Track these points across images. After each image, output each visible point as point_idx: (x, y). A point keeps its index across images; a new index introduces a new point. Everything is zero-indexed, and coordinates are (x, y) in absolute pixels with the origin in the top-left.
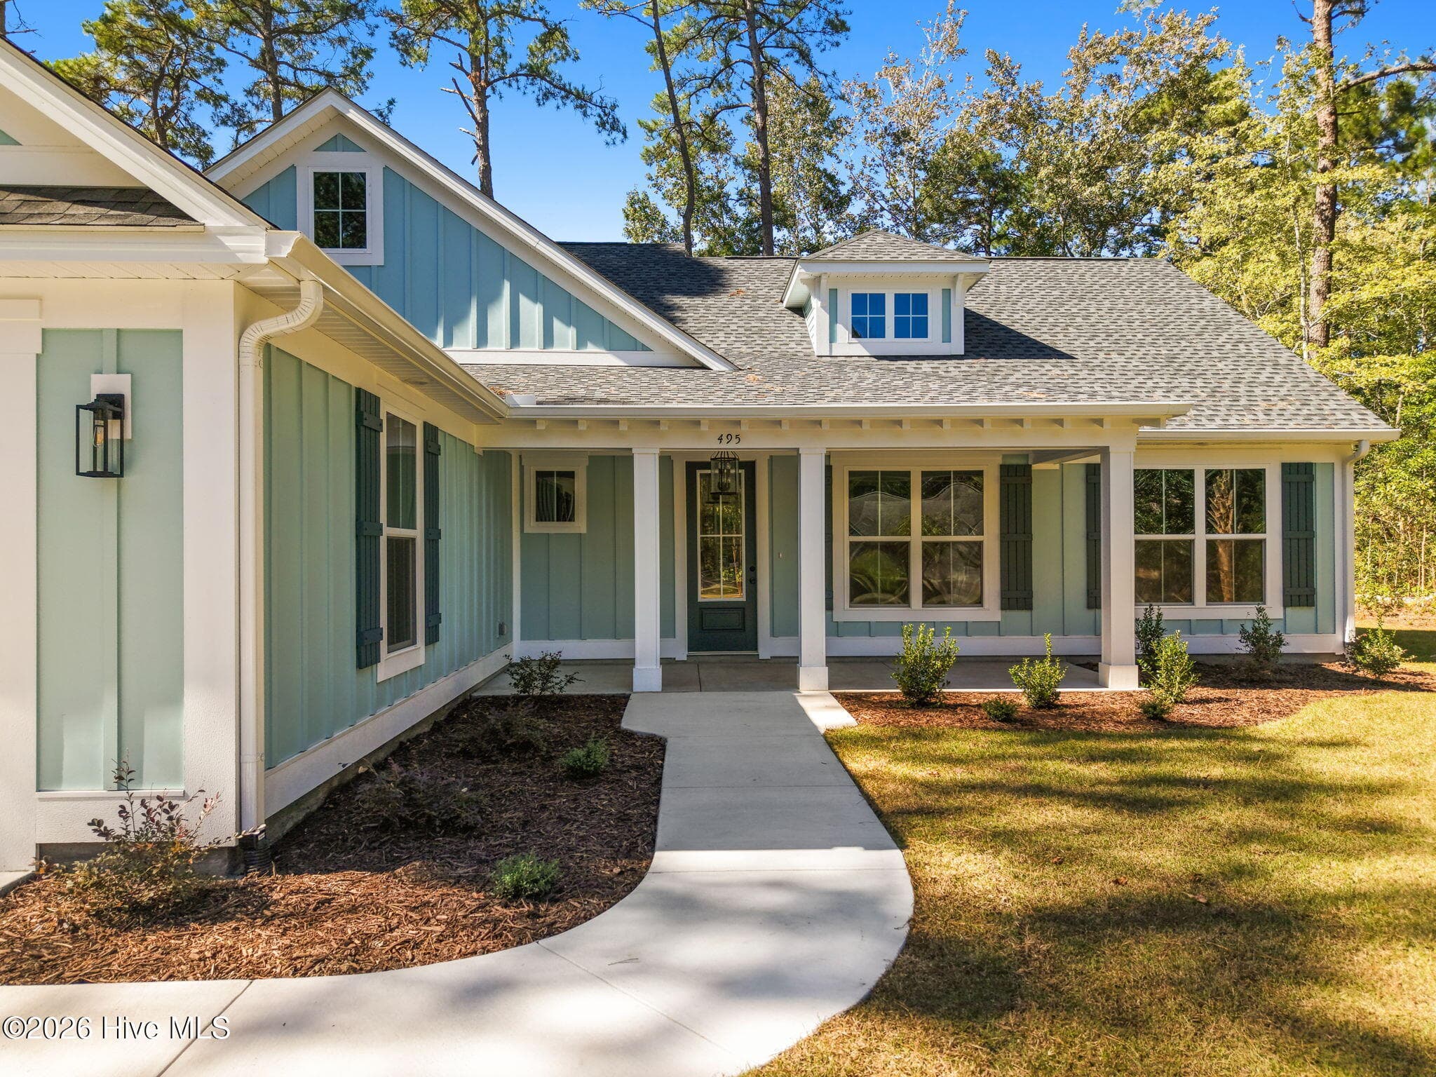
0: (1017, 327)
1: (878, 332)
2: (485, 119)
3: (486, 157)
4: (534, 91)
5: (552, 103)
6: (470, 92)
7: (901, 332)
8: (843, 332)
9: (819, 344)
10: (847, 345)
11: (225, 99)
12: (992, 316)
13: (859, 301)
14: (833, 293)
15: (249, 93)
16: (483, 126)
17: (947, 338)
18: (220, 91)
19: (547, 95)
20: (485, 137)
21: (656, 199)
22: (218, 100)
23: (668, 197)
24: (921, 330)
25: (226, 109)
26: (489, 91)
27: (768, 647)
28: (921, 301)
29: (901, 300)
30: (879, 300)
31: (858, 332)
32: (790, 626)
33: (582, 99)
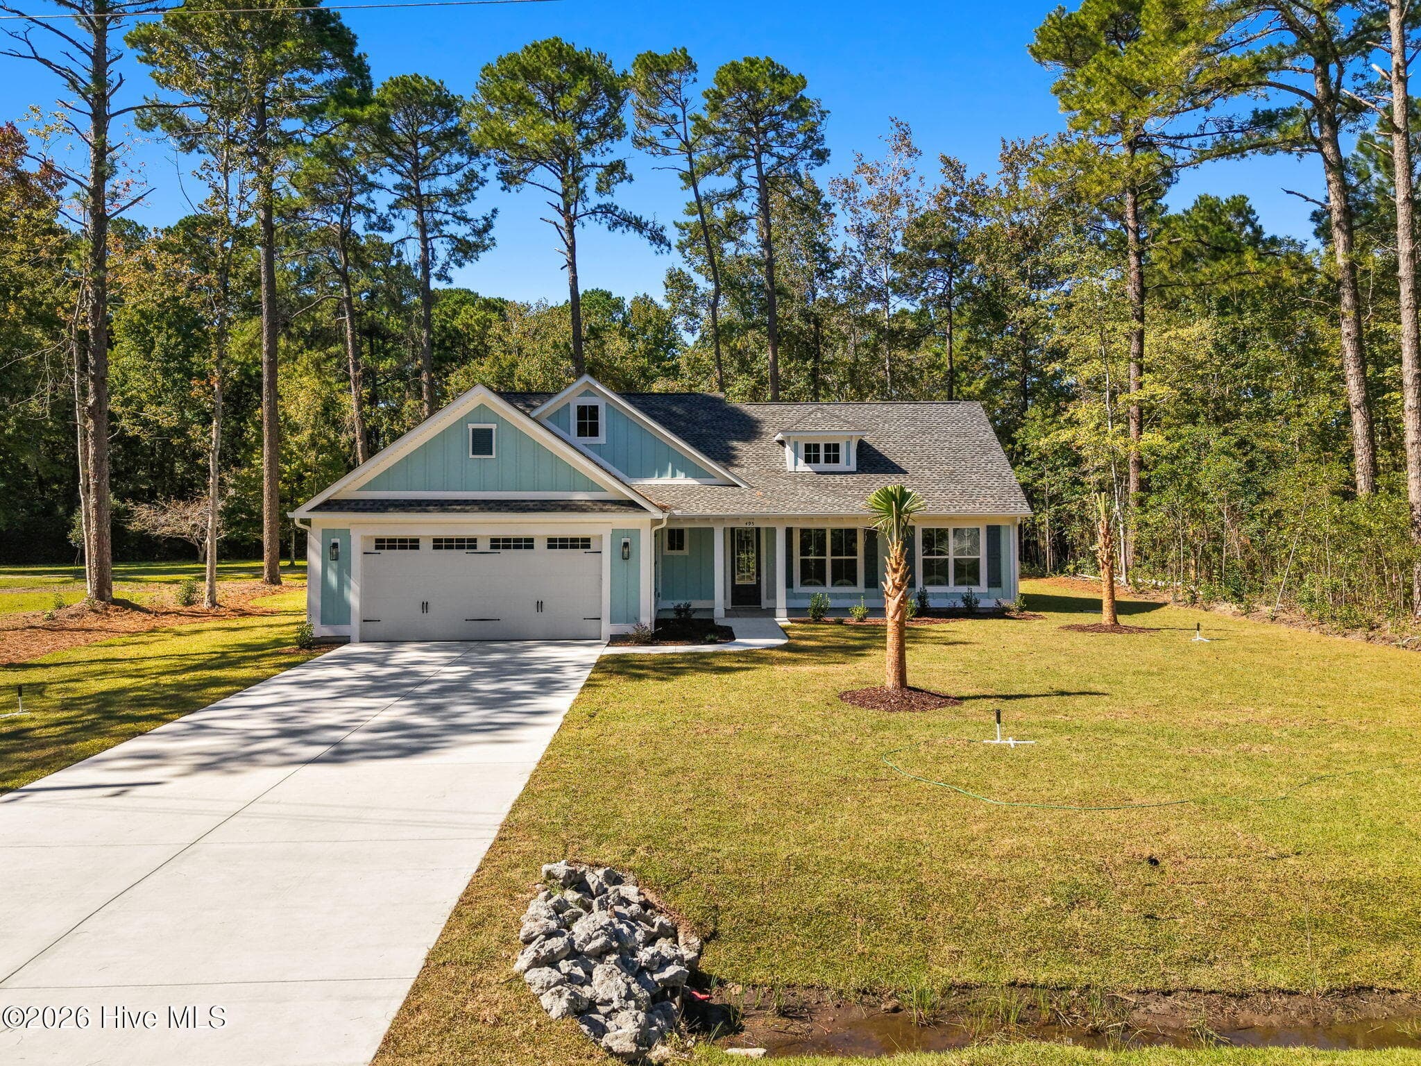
0: (885, 453)
1: (817, 460)
2: (574, 243)
3: (574, 270)
4: (605, 223)
5: (619, 229)
6: (562, 222)
7: (827, 460)
8: (801, 462)
9: (790, 466)
10: (803, 467)
11: (374, 211)
12: (875, 447)
13: (808, 447)
14: (796, 443)
15: (391, 207)
16: (572, 249)
17: (848, 464)
18: (372, 206)
19: (615, 224)
20: (573, 257)
21: (688, 270)
22: (369, 212)
23: (698, 270)
24: (836, 460)
25: (374, 218)
26: (576, 223)
27: (765, 604)
28: (836, 447)
29: (827, 447)
30: (817, 447)
31: (808, 460)
32: (772, 595)
33: (639, 225)
